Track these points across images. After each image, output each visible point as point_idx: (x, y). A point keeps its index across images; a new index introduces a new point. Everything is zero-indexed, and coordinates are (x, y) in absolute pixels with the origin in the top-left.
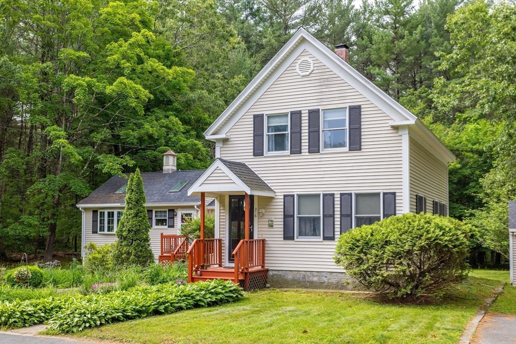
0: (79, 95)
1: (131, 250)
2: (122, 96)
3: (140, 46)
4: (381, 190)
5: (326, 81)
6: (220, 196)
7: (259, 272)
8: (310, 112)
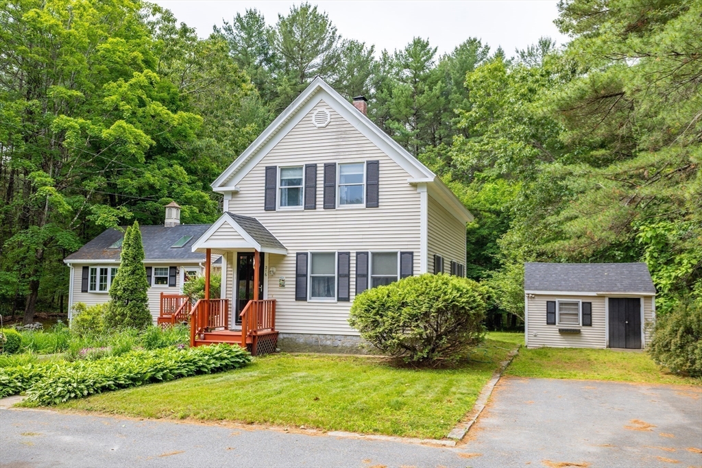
0: (70, 139)
1: (126, 311)
2: (120, 141)
3: (141, 87)
4: (398, 248)
5: (343, 133)
6: (227, 253)
7: (268, 335)
8: (326, 166)
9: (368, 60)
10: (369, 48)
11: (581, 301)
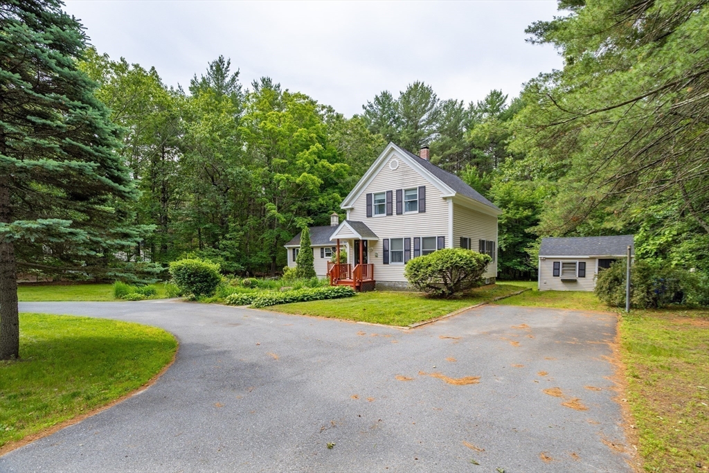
0: (282, 185)
1: (304, 270)
2: (305, 184)
3: (315, 153)
4: (436, 235)
5: (405, 173)
6: (349, 240)
7: (369, 282)
8: (397, 191)
9: (460, 110)
10: (460, 103)
11: (578, 262)
